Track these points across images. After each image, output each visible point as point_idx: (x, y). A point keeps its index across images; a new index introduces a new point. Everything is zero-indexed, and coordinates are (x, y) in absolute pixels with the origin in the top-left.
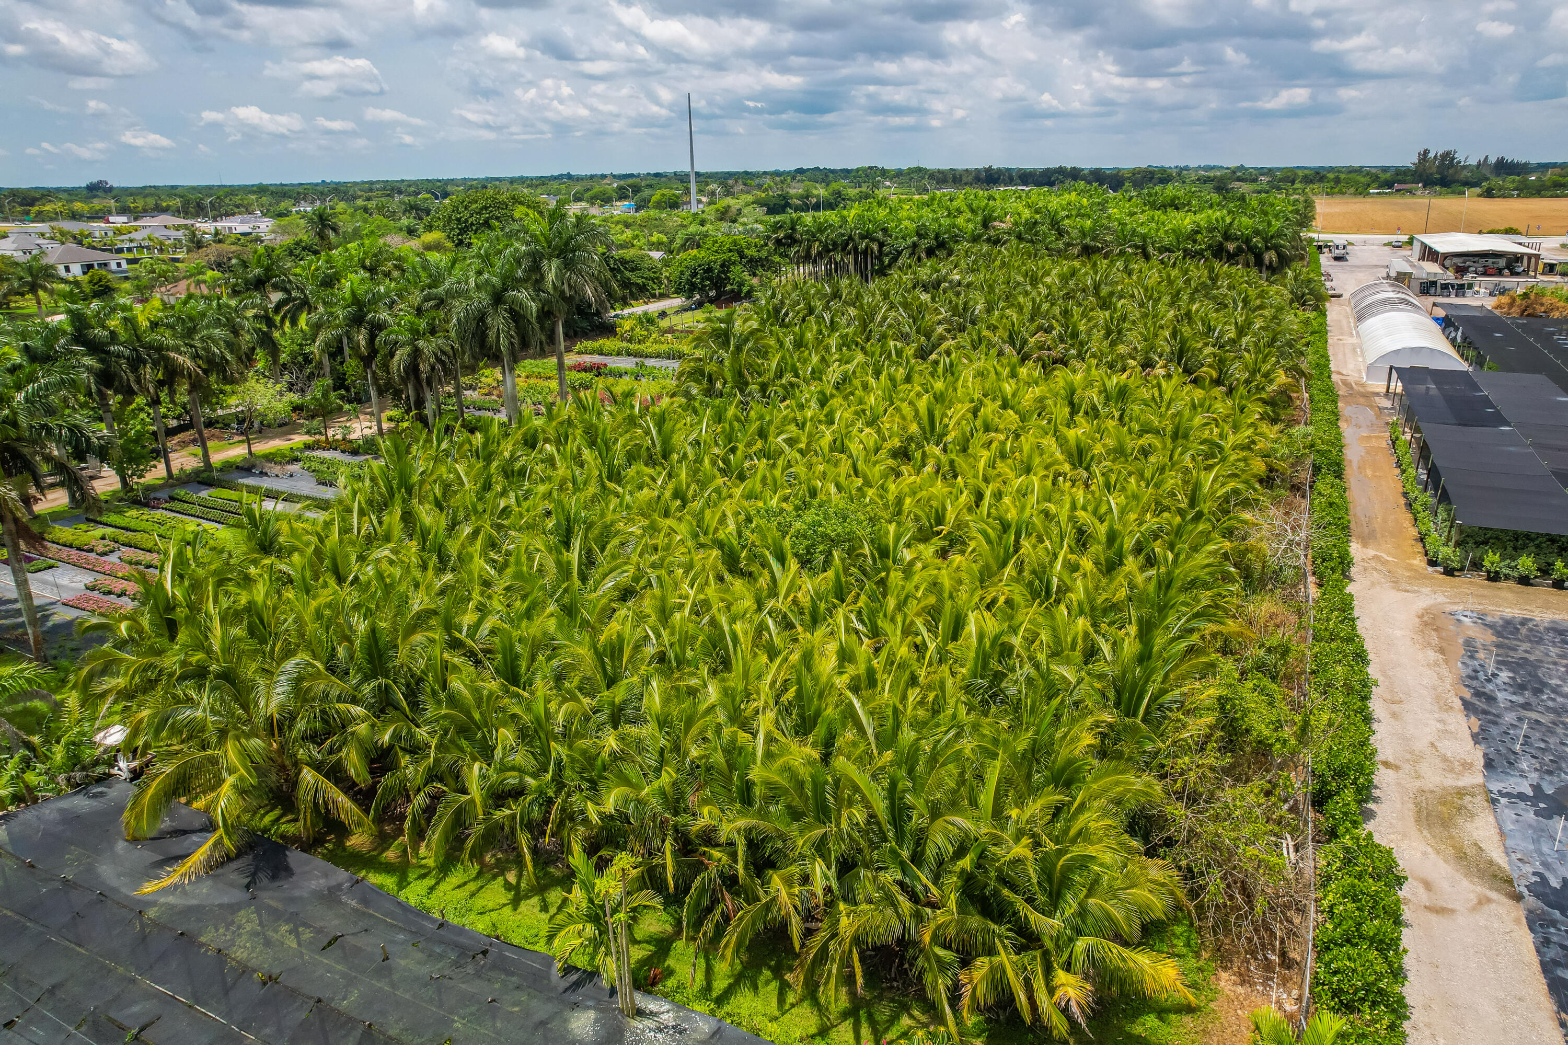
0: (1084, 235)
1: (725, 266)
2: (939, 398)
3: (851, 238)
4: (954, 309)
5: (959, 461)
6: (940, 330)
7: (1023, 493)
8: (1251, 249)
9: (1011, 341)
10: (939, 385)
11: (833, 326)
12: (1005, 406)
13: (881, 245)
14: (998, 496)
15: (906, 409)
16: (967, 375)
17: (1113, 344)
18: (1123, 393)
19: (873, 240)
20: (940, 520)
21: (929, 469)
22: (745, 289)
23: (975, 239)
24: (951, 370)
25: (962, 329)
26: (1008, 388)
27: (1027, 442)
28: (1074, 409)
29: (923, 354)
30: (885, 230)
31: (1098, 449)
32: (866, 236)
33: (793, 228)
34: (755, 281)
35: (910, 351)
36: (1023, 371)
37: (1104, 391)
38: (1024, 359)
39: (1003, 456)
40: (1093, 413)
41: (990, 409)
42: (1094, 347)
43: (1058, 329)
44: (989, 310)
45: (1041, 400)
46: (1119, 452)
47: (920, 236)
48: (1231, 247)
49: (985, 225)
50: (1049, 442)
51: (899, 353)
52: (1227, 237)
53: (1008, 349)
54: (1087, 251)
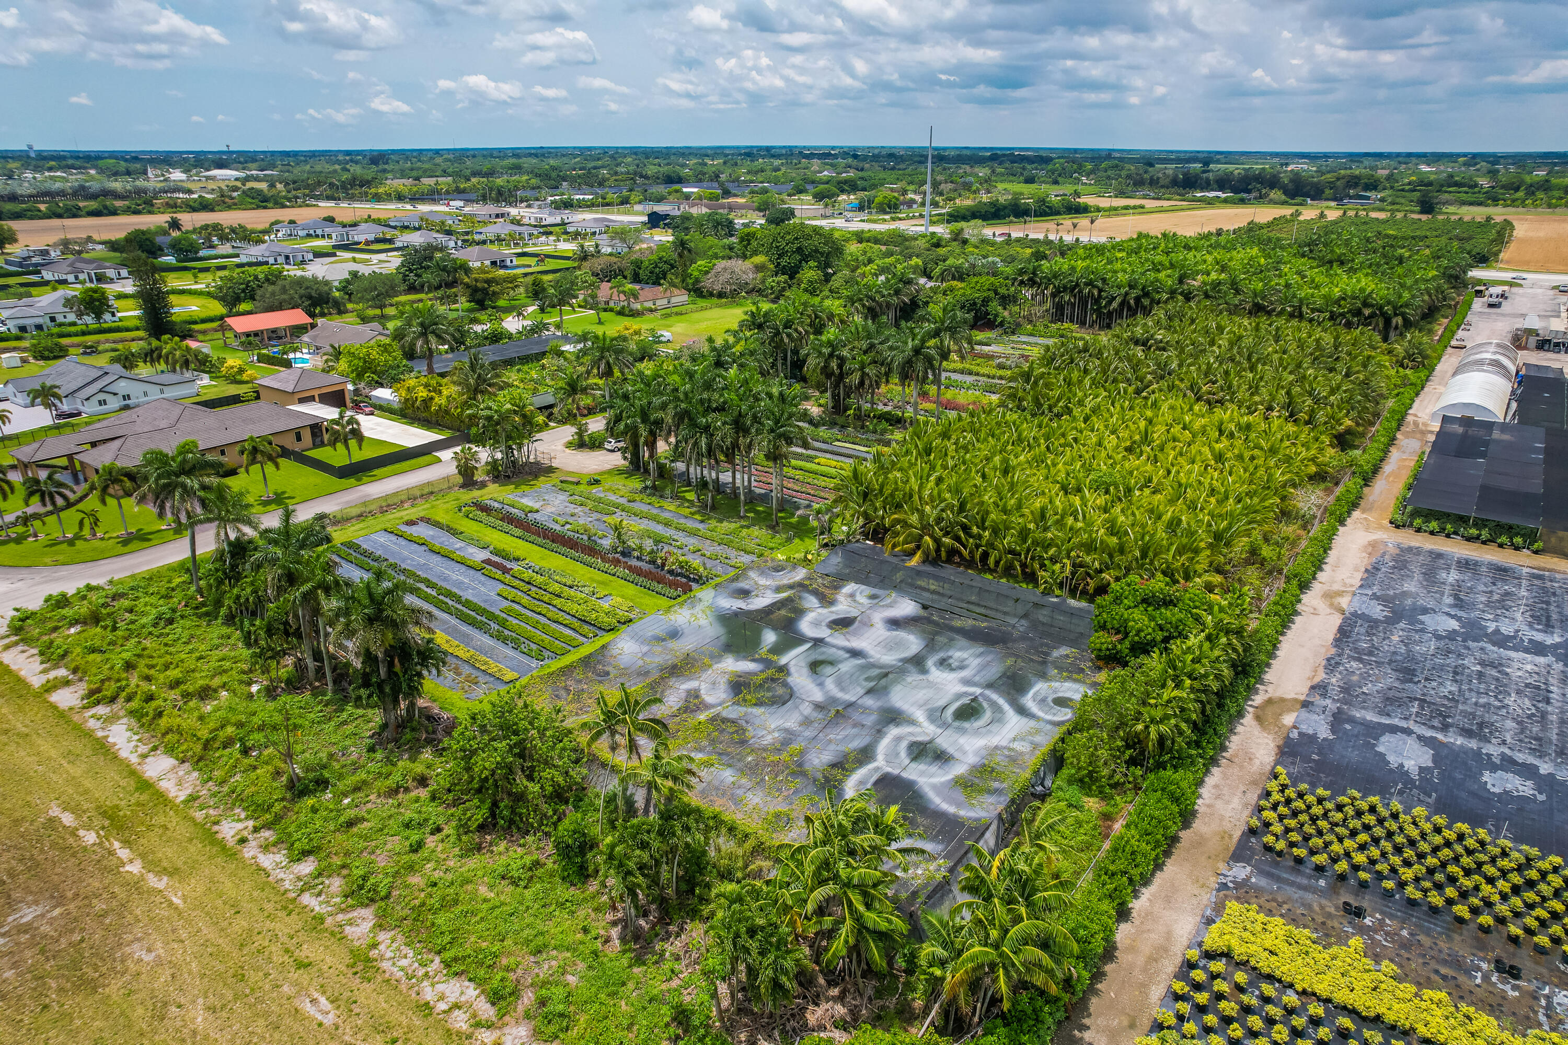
0: (1256, 295)
1: (986, 301)
2: (1150, 421)
3: (1077, 285)
4: (1158, 365)
5: (1159, 455)
6: (1149, 377)
7: (1190, 472)
8: (1383, 314)
9: (1192, 389)
10: (1149, 413)
11: (1086, 371)
12: (1184, 428)
13: (1100, 291)
14: (1178, 472)
15: (1133, 427)
16: (1165, 407)
17: (1252, 394)
18: (1248, 427)
19: (1094, 286)
20: (1150, 481)
21: (1144, 457)
22: (999, 320)
23: (1173, 292)
24: (1155, 404)
25: (1162, 377)
26: (1187, 419)
27: (1194, 449)
28: (1221, 432)
29: (1138, 392)
30: (1104, 280)
31: (1229, 455)
32: (1090, 283)
33: (1034, 273)
34: (1006, 314)
35: (1131, 389)
36: (1196, 408)
37: (1238, 425)
38: (1199, 399)
39: (1181, 454)
40: (1231, 435)
41: (1176, 430)
42: (1240, 395)
43: (1221, 382)
44: (1180, 366)
45: (1204, 427)
46: (1240, 457)
47: (1131, 287)
48: (1367, 312)
49: (1181, 281)
50: (1206, 450)
51: (1125, 392)
52: (1366, 304)
53: (1189, 393)
54: (1257, 309)
